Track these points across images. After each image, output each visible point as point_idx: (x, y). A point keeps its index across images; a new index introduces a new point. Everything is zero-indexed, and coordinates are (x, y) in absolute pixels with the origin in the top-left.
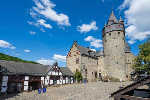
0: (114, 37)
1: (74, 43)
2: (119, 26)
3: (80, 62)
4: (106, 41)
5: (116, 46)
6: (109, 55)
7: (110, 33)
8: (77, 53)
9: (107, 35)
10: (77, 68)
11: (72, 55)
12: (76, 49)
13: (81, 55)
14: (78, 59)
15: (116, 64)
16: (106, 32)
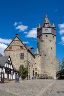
0: (50, 39)
1: (17, 36)
2: (54, 31)
3: (25, 58)
4: (42, 41)
5: (52, 48)
6: (45, 55)
7: (46, 35)
8: (22, 47)
9: (44, 36)
10: (22, 64)
11: (14, 49)
12: (19, 43)
13: (26, 50)
14: (23, 54)
15: (51, 64)
16: (43, 33)
